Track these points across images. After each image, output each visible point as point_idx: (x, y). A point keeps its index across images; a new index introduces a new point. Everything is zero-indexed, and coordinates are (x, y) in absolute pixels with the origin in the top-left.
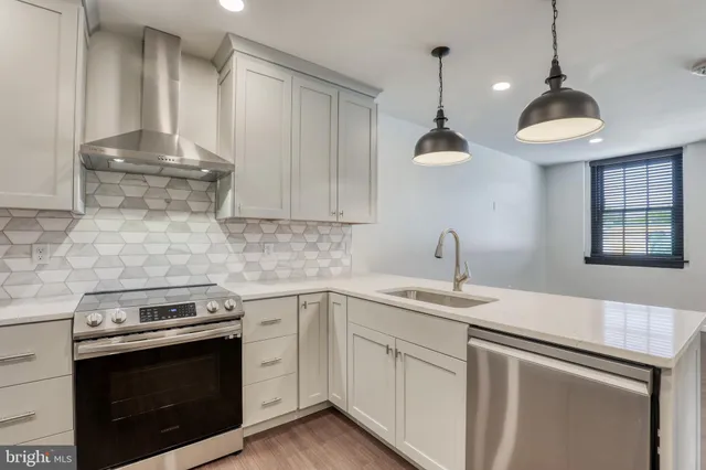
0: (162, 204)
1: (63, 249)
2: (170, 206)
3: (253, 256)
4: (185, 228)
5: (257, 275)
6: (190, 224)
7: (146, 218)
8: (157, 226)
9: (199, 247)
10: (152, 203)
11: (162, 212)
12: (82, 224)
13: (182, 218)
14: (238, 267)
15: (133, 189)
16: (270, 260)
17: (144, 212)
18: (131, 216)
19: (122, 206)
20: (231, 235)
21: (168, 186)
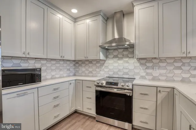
0: (122, 56)
1: (103, 67)
2: (124, 56)
3: (149, 71)
4: (127, 62)
5: (151, 77)
6: (129, 61)
7: (118, 60)
8: (121, 62)
9: (131, 67)
10: (119, 56)
11: (122, 58)
12: (107, 62)
13: (127, 59)
14: (144, 74)
15: (115, 53)
16: (156, 73)
17: (118, 58)
18: (115, 60)
19: (113, 58)
20: (141, 64)
21: (123, 51)
